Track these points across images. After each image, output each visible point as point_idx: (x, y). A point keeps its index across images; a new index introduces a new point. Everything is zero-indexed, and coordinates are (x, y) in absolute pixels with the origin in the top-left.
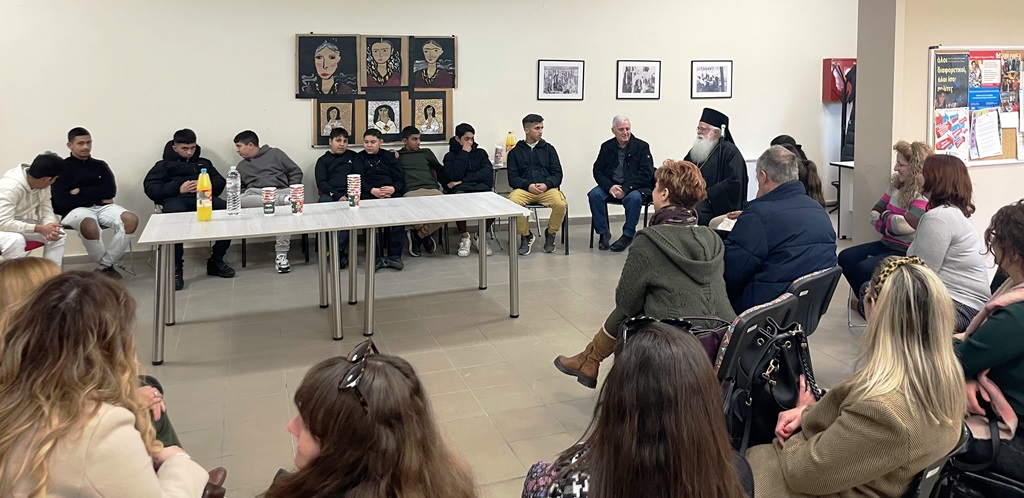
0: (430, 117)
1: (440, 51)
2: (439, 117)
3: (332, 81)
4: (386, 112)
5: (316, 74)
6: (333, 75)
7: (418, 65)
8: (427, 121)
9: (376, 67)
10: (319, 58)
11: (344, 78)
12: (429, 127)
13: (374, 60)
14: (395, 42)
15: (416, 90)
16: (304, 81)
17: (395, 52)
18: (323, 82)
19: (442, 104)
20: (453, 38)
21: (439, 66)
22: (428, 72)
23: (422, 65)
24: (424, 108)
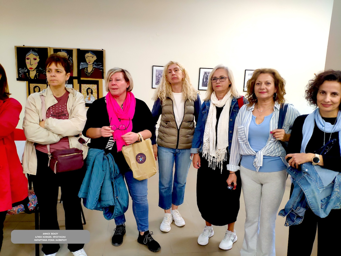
0: (90, 94)
1: (95, 58)
3: (35, 72)
5: (27, 68)
6: (36, 68)
8: (88, 96)
10: (28, 59)
11: (42, 71)
12: (89, 100)
16: (20, 72)
18: (31, 72)
19: (96, 87)
20: (102, 50)
21: (94, 66)
22: (88, 70)
23: (85, 65)
24: (86, 89)
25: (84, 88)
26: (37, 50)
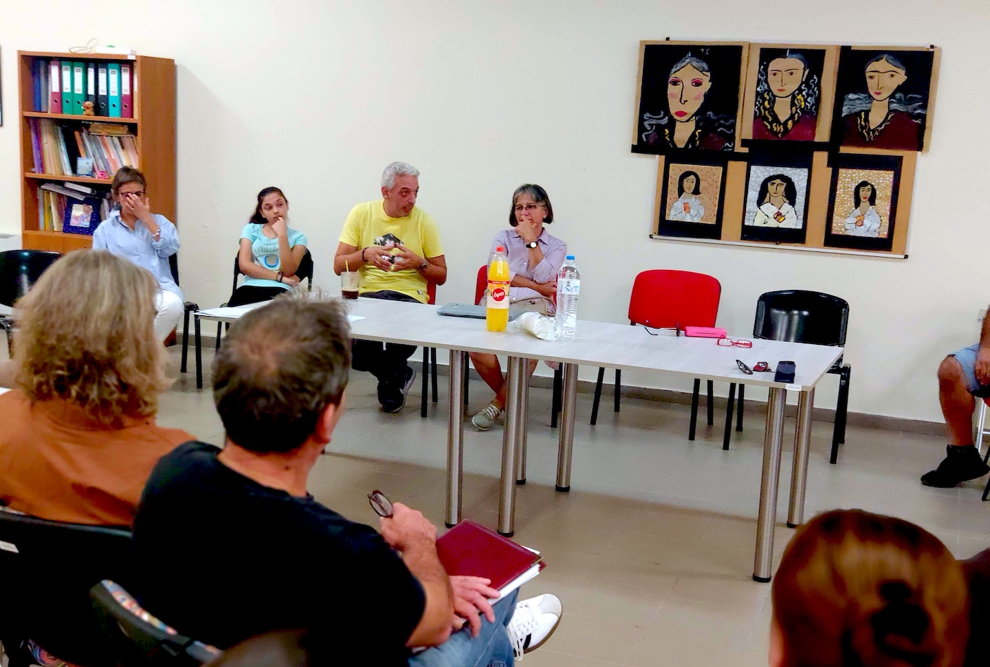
0: (865, 204)
1: (901, 77)
2: (883, 205)
3: (691, 126)
5: (667, 112)
6: (696, 114)
7: (853, 103)
8: (858, 212)
9: (772, 102)
10: (675, 83)
11: (715, 121)
12: (860, 223)
13: (769, 91)
14: (813, 58)
15: (844, 150)
16: (646, 124)
17: (809, 77)
18: (678, 126)
19: (892, 180)
20: (932, 50)
21: (894, 106)
22: (870, 119)
23: (860, 102)
24: (854, 185)
25: (848, 183)
26: (707, 53)
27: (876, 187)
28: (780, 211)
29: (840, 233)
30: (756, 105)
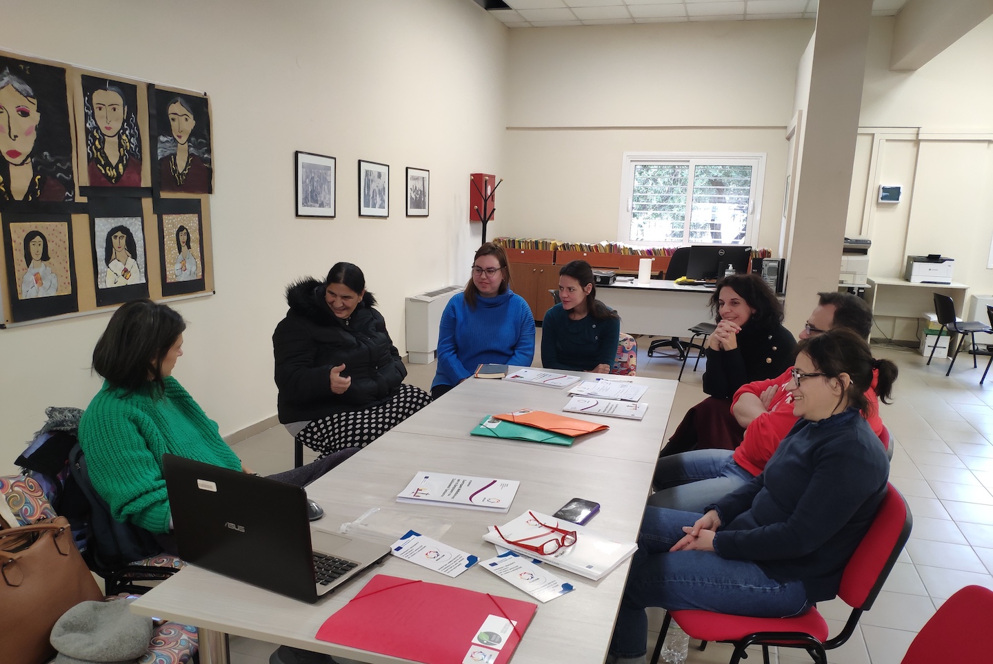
0: (184, 248)
1: (192, 122)
3: (29, 171)
4: (123, 241)
6: (30, 155)
7: (164, 146)
8: (180, 257)
9: (102, 142)
11: (51, 166)
12: (183, 269)
13: (97, 128)
17: (129, 116)
18: (13, 170)
19: (198, 223)
20: (206, 97)
21: (191, 150)
22: (178, 161)
23: (169, 145)
24: (175, 231)
26: (27, 72)
27: (189, 231)
28: (127, 267)
29: (173, 281)
30: (87, 145)
